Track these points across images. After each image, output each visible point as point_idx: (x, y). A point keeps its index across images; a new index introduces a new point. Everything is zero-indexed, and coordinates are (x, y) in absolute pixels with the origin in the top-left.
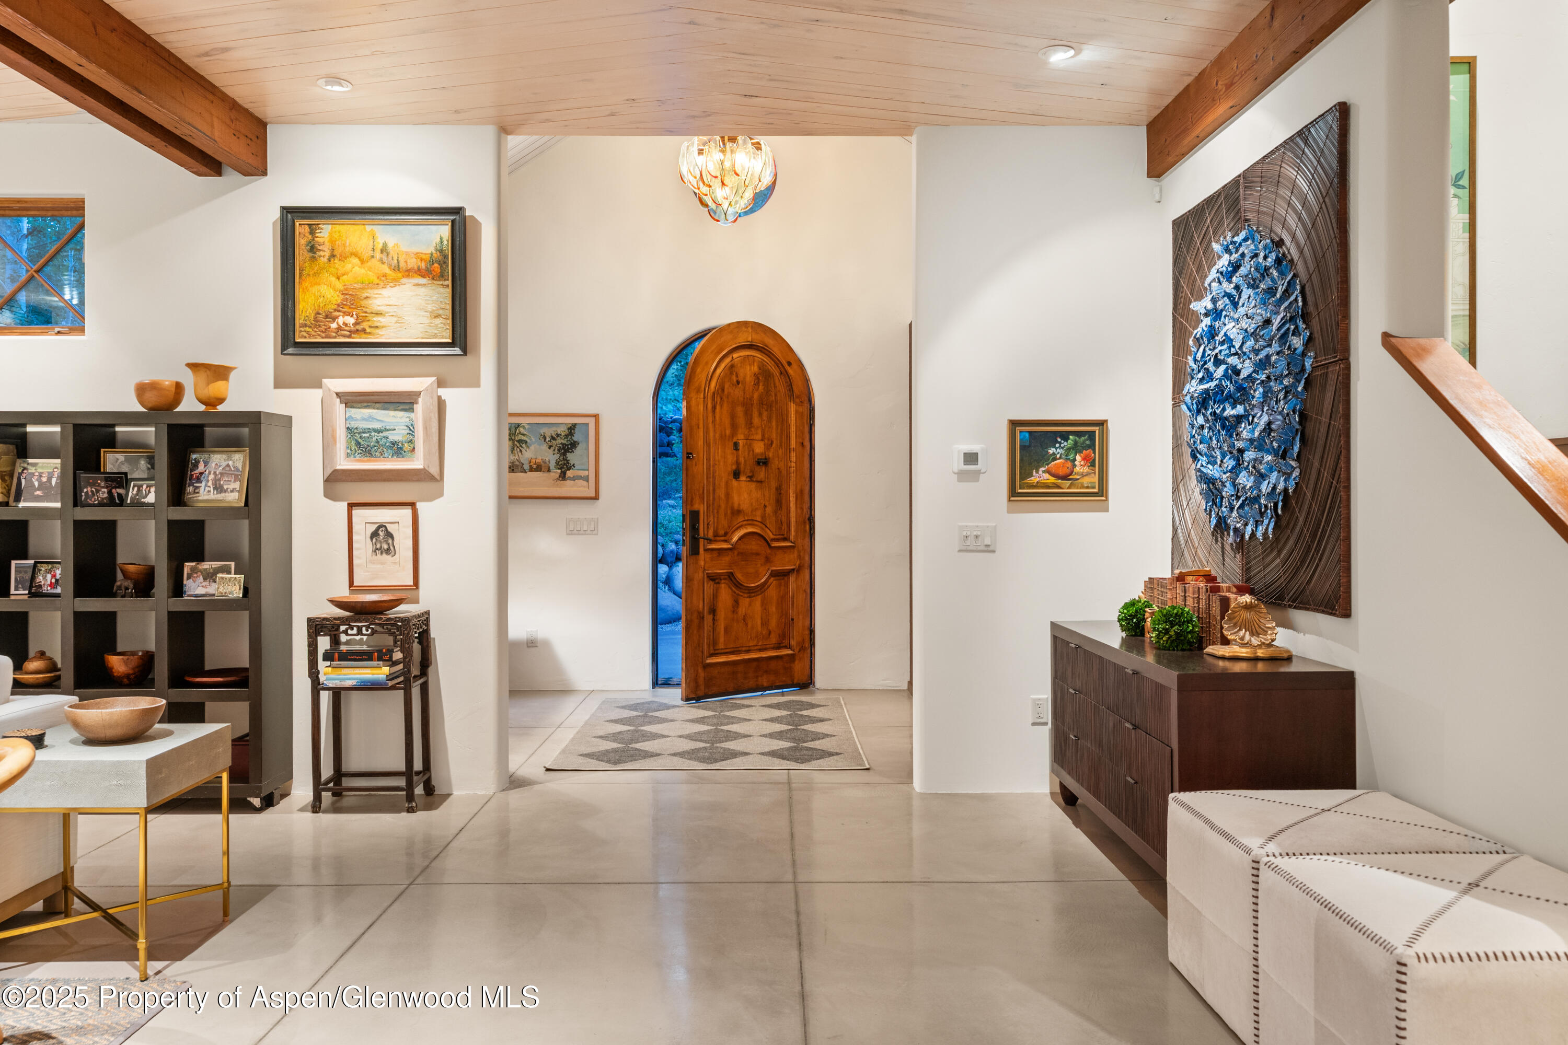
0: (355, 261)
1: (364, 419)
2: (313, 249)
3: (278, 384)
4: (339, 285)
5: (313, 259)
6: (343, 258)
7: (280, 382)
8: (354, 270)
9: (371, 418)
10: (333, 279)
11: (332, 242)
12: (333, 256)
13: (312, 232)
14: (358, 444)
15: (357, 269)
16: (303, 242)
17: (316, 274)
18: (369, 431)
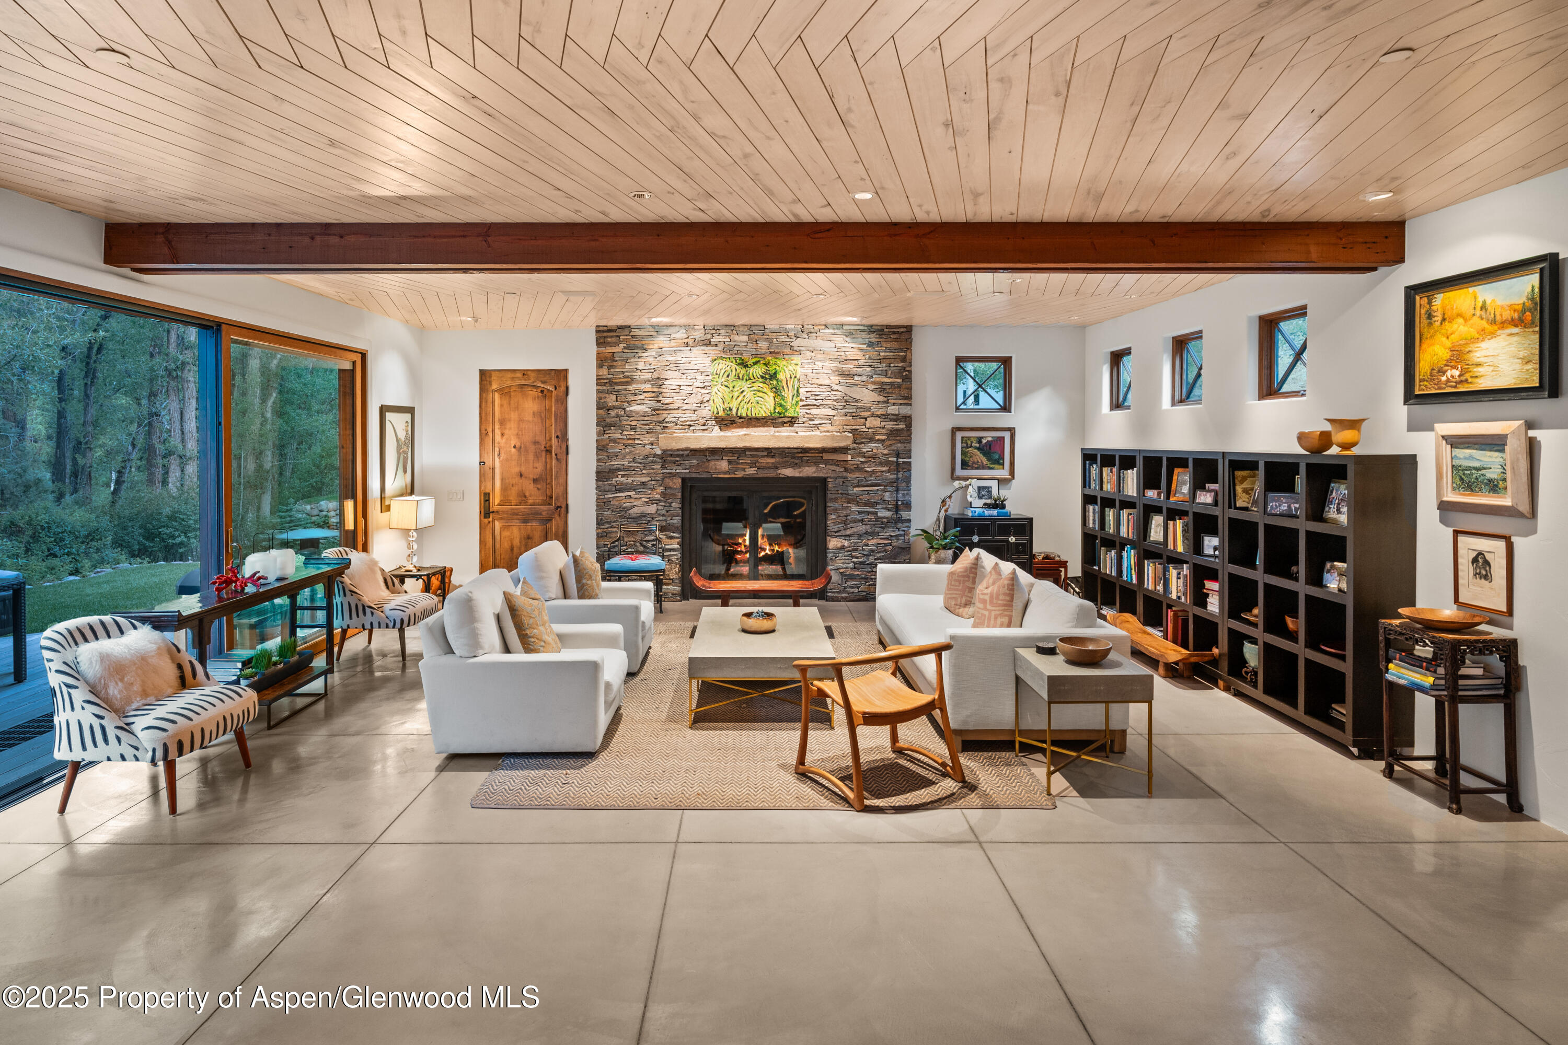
0: (1461, 320)
1: (1465, 458)
2: (1430, 316)
3: (1411, 428)
4: (1448, 344)
5: (1430, 324)
6: (1451, 320)
7: (1412, 427)
8: (1460, 329)
9: (1471, 458)
10: (1444, 339)
11: (1444, 308)
12: (1444, 319)
13: (1430, 303)
14: (1462, 479)
15: (1461, 327)
16: (1423, 311)
17: (1432, 337)
18: (1470, 468)
